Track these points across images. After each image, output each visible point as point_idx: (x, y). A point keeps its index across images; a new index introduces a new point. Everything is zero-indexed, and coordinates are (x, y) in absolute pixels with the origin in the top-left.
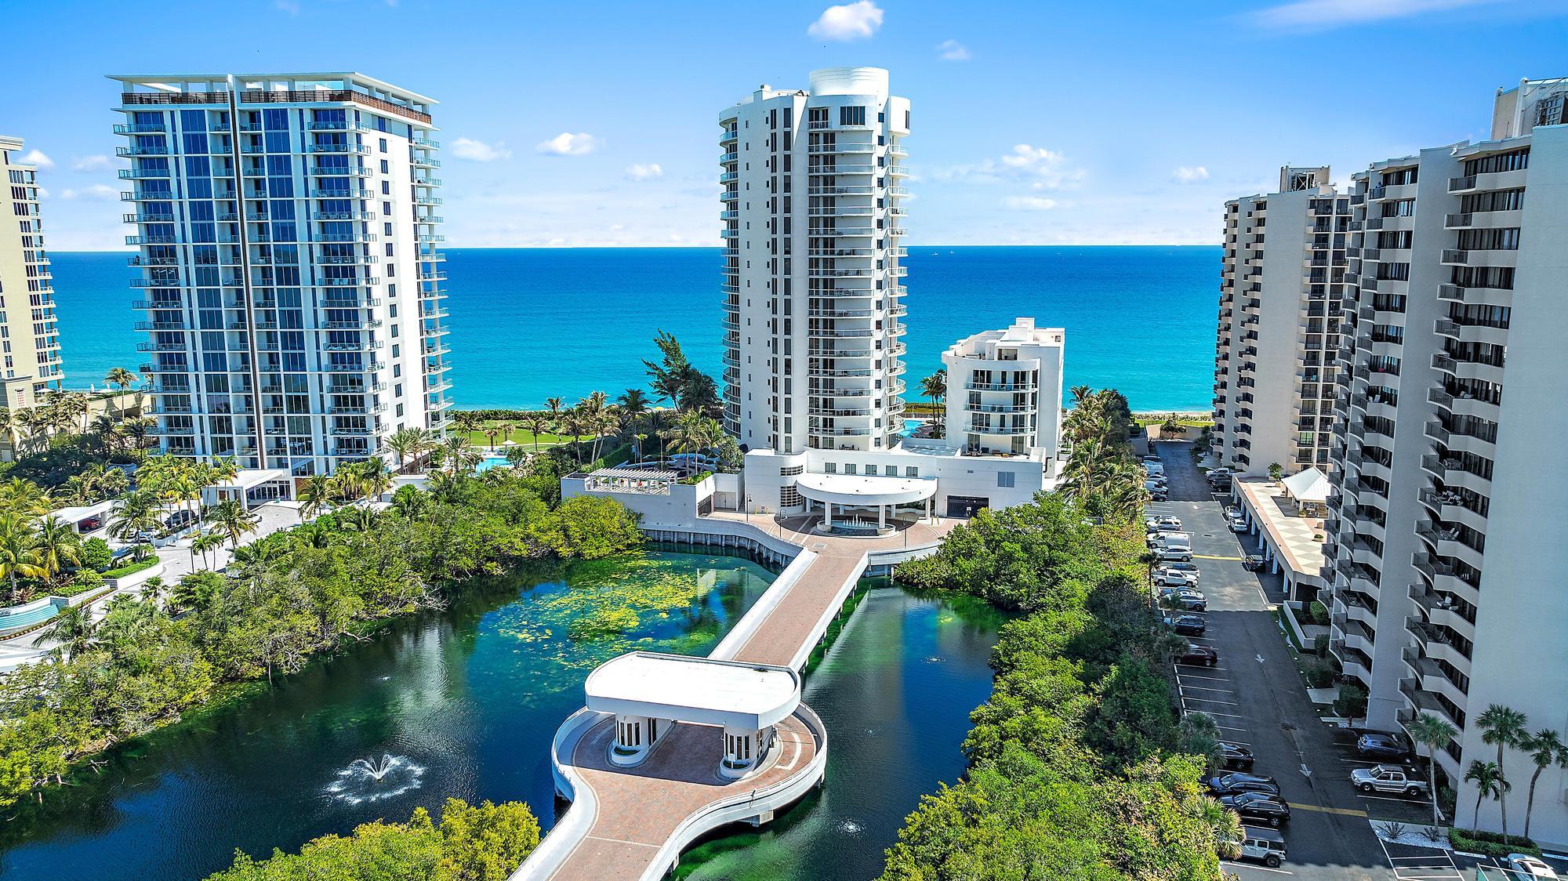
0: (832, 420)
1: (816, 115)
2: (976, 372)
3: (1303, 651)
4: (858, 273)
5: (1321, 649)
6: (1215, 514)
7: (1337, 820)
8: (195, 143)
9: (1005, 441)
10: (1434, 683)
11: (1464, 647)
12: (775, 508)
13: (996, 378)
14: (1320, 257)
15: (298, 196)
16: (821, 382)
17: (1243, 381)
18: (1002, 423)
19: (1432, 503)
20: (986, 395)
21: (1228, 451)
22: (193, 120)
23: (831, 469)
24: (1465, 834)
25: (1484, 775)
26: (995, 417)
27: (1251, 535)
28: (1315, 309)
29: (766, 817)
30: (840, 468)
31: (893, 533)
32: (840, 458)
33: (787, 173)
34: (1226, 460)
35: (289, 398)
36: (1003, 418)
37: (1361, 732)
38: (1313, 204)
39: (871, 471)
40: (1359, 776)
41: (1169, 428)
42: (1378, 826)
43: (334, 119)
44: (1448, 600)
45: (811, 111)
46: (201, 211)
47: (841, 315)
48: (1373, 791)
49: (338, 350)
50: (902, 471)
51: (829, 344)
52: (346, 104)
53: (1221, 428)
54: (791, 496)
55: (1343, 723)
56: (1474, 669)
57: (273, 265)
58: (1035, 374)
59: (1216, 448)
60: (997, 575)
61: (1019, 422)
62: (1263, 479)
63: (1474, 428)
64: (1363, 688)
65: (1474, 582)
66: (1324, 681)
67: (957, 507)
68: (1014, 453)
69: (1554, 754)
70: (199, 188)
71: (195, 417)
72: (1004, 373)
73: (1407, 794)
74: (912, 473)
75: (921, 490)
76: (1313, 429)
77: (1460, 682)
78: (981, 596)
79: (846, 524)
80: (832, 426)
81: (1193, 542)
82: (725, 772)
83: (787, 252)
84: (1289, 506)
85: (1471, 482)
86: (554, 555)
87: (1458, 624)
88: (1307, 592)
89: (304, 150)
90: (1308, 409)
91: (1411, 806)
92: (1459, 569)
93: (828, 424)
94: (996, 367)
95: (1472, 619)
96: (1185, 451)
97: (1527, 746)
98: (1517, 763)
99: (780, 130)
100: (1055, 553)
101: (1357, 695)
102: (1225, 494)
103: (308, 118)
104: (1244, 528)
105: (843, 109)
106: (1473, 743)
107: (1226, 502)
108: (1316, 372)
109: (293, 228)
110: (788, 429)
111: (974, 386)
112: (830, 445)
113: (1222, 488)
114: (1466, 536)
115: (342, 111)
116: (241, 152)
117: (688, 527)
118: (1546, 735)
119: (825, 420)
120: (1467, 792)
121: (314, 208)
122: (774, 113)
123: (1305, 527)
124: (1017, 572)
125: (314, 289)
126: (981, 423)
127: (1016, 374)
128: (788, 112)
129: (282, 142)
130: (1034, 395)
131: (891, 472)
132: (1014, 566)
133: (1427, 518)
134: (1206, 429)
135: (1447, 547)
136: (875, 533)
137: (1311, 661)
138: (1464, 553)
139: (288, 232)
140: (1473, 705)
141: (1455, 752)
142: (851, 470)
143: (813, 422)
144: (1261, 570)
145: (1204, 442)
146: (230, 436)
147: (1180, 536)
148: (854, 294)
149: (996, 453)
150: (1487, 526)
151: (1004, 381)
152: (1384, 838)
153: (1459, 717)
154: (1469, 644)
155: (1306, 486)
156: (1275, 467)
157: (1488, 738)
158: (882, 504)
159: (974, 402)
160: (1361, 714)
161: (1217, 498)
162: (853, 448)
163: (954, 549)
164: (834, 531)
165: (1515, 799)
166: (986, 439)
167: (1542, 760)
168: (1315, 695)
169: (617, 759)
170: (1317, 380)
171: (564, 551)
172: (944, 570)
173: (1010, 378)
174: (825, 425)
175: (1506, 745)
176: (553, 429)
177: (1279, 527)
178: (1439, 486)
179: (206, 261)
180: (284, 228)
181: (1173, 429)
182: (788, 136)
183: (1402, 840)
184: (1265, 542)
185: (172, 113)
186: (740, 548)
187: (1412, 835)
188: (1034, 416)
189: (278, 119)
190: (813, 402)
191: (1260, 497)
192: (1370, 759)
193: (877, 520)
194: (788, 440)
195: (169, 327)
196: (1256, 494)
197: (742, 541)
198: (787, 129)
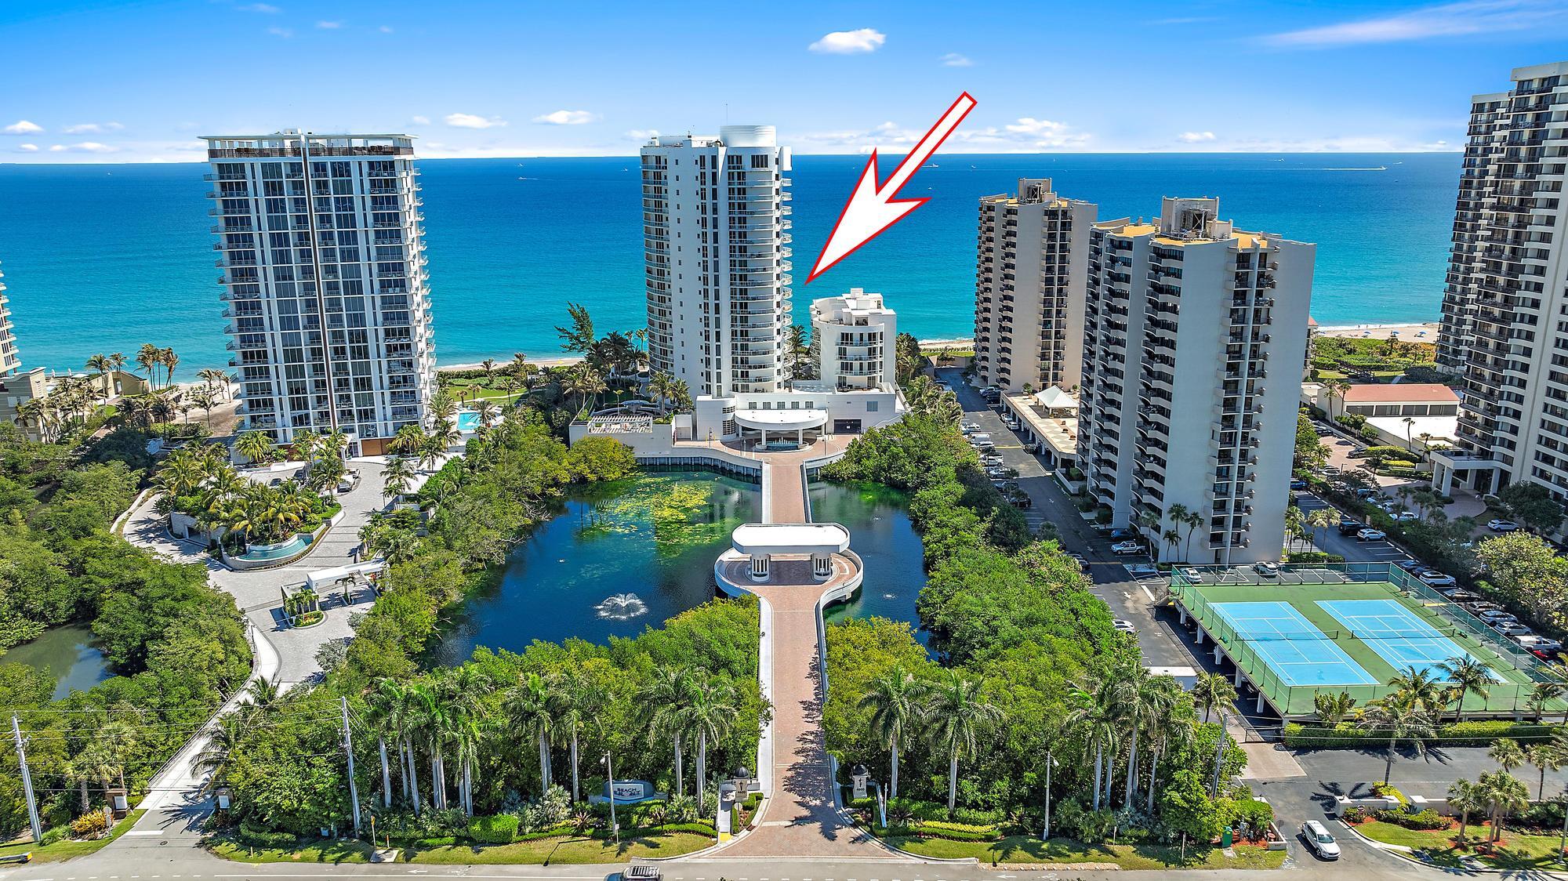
0: (747, 372)
1: (734, 160)
2: (843, 334)
3: (1072, 495)
4: (765, 269)
5: (1083, 492)
6: (994, 419)
7: (1109, 567)
8: (273, 188)
9: (863, 379)
10: (1147, 498)
11: (1161, 479)
12: (718, 434)
13: (856, 338)
14: (1051, 248)
15: (360, 228)
16: (739, 346)
17: (1002, 329)
18: (861, 369)
19: (1143, 412)
20: (850, 350)
21: (992, 376)
22: (271, 170)
23: (753, 406)
24: (1162, 564)
25: (1171, 536)
26: (856, 364)
27: (1025, 433)
28: (1049, 281)
29: (849, 596)
30: (760, 405)
31: (808, 447)
32: (759, 399)
33: (715, 201)
34: (992, 381)
35: (356, 380)
36: (861, 364)
37: (1112, 530)
38: (1046, 213)
39: (781, 406)
40: (1115, 548)
41: (943, 358)
42: (1128, 567)
43: (385, 168)
44: (1152, 458)
45: (729, 157)
46: (279, 240)
47: (754, 299)
48: (1122, 554)
49: (393, 342)
50: (802, 405)
51: (744, 320)
52: (396, 157)
53: (985, 359)
54: (731, 427)
55: (1102, 527)
56: (1167, 490)
57: (341, 280)
58: (881, 333)
59: (983, 373)
60: (890, 468)
61: (872, 366)
62: (1020, 394)
63: (1161, 376)
64: (1110, 508)
65: (1165, 448)
66: (1088, 508)
67: (841, 427)
68: (869, 388)
69: (1197, 522)
70: (277, 223)
71: (276, 400)
72: (861, 335)
73: (1137, 553)
74: (809, 406)
75: (820, 417)
76: (1049, 359)
77: (1159, 496)
78: (881, 482)
79: (775, 444)
80: (747, 376)
81: (992, 438)
82: (817, 577)
83: (716, 256)
84: (1043, 411)
85: (1162, 402)
86: (583, 480)
87: (1158, 469)
88: (1067, 463)
89: (363, 192)
90: (1046, 347)
91: (1138, 557)
92: (1157, 443)
93: (745, 375)
94: (856, 331)
95: (1164, 466)
96: (956, 374)
97: (1187, 520)
98: (1183, 528)
99: (708, 170)
100: (925, 452)
101: (1108, 512)
102: (996, 405)
103: (366, 169)
104: (1017, 427)
105: (753, 157)
106: (1166, 523)
107: (999, 411)
108: (1050, 322)
109: (356, 251)
110: (719, 380)
111: (842, 343)
112: (745, 389)
113: (993, 400)
114: (1160, 427)
115: (392, 163)
116: (311, 195)
117: (667, 453)
118: (1194, 514)
119: (742, 372)
120: (1163, 545)
121: (372, 236)
122: (702, 158)
123: (1055, 425)
124: (904, 465)
125: (373, 297)
126: (847, 367)
127: (870, 334)
128: (714, 159)
129: (347, 187)
130: (881, 348)
131: (795, 406)
132: (900, 463)
133: (1140, 419)
134: (973, 359)
135: (1152, 434)
136: (797, 448)
137: (1078, 500)
138: (1160, 436)
139: (352, 255)
140: (1165, 506)
141: (1157, 529)
142: (767, 406)
143: (735, 375)
144: (1036, 453)
145: (972, 367)
146: (306, 411)
147: (984, 435)
148: (759, 284)
149: (858, 388)
150: (1170, 422)
151: (861, 339)
152: (1130, 571)
153: (1159, 512)
154: (1163, 478)
155: (1053, 399)
156: (1027, 386)
157: (1172, 519)
158: (800, 429)
159: (842, 353)
160: (1110, 521)
161: (993, 408)
162: (763, 392)
163: (856, 455)
164: (768, 449)
165: (1182, 544)
166: (851, 379)
167: (1193, 525)
168: (1085, 516)
169: (755, 578)
170: (1051, 328)
171: (592, 477)
172: (854, 468)
173: (866, 337)
174: (742, 376)
175: (1179, 520)
176: (487, 385)
177: (1041, 426)
178: (1147, 404)
179: (284, 278)
180: (349, 251)
181: (946, 359)
182: (714, 175)
183: (1138, 571)
184: (1033, 435)
185: (252, 165)
186: (705, 465)
187: (1142, 568)
188: (881, 362)
189: (342, 170)
190: (735, 361)
191: (1022, 405)
192: (1117, 540)
193: (798, 439)
194: (719, 388)
195: (248, 330)
196: (1020, 404)
197: (706, 461)
198: (714, 170)
